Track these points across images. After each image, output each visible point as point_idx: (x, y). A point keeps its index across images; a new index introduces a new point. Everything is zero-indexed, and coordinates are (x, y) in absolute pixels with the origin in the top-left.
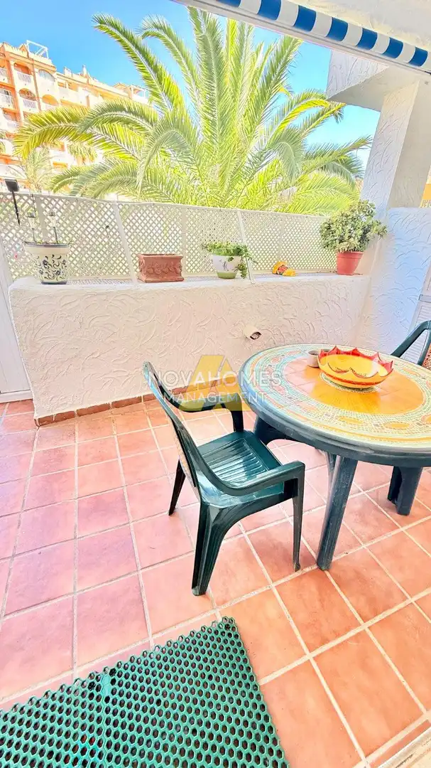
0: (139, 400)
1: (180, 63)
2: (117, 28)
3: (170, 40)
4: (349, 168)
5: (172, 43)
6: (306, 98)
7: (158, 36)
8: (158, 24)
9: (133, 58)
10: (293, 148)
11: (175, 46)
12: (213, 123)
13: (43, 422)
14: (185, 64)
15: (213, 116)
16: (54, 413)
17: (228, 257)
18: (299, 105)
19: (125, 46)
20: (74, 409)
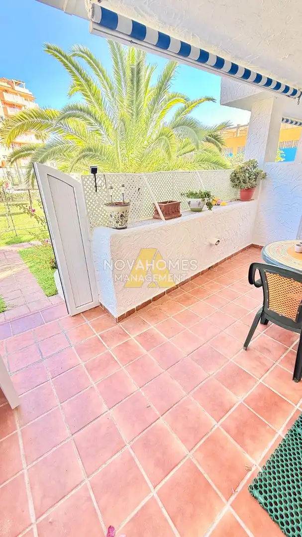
0: (164, 294)
1: (98, 75)
2: (60, 53)
3: (91, 61)
4: (216, 139)
5: (92, 62)
6: (173, 97)
7: (83, 57)
8: (82, 49)
9: (70, 72)
10: (195, 131)
11: (94, 64)
12: (133, 115)
13: (121, 318)
14: (101, 75)
15: (132, 110)
16: (125, 312)
17: (201, 199)
18: (171, 101)
19: (65, 64)
20: (134, 307)
